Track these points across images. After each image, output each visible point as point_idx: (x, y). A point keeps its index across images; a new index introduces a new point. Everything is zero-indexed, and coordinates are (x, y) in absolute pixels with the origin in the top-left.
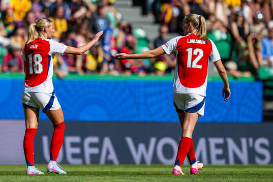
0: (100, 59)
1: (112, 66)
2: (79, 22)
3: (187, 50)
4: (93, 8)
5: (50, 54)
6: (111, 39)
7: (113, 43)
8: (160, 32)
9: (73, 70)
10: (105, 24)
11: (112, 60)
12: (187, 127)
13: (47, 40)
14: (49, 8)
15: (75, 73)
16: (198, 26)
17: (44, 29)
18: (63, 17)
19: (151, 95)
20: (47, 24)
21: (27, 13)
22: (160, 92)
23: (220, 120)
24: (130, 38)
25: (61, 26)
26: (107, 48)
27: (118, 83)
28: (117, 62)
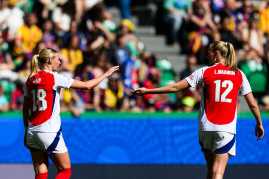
0: (121, 94)
1: (133, 103)
2: (96, 53)
3: (215, 82)
4: (112, 37)
5: (55, 88)
6: (132, 71)
7: (134, 77)
8: (188, 63)
9: (89, 106)
10: (125, 55)
11: (134, 96)
12: (216, 170)
13: (52, 73)
14: (63, 37)
15: (93, 110)
16: (226, 54)
17: (48, 61)
18: (77, 48)
19: (178, 134)
20: (51, 55)
21: (38, 44)
22: (188, 131)
23: (257, 162)
24: (154, 71)
25: (76, 58)
26: (128, 82)
27: (140, 121)
28: (140, 98)
